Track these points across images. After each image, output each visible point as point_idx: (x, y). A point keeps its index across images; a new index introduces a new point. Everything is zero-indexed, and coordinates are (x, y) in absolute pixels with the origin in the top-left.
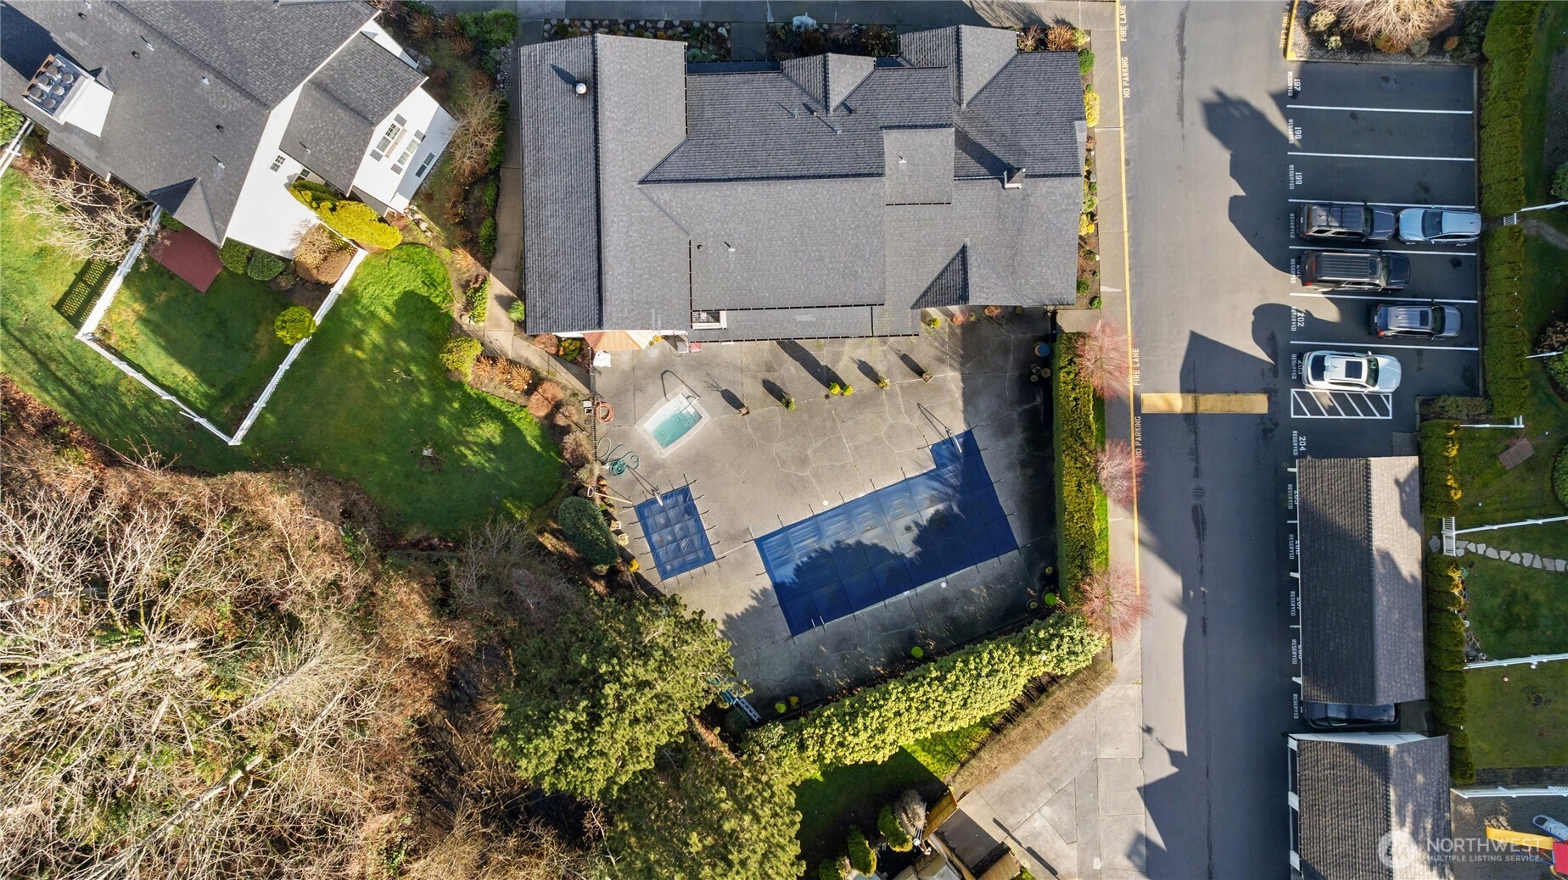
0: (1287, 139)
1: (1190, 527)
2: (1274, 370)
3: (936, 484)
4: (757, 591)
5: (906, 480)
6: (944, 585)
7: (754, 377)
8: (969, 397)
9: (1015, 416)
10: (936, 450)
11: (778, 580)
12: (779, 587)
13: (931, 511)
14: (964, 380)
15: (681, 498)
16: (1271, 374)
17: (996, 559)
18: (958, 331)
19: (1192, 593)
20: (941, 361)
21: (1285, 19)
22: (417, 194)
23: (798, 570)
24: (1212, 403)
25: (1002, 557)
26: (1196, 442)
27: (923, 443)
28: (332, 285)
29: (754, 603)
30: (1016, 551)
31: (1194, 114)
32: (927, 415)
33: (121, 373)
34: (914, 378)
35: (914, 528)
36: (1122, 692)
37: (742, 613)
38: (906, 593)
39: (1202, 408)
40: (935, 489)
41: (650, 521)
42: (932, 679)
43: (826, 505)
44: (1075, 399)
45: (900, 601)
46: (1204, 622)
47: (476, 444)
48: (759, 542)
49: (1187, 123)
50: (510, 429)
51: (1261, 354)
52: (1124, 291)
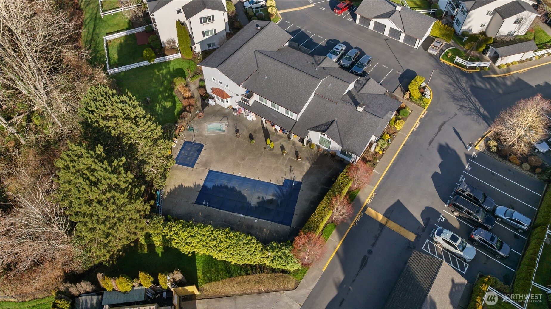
0: (465, 167)
1: (360, 262)
2: (424, 230)
3: (278, 190)
4: (197, 184)
5: (270, 183)
6: (256, 221)
7: (249, 131)
8: (308, 173)
9: (320, 187)
10: (286, 181)
11: (206, 185)
12: (204, 186)
13: (271, 198)
14: (310, 168)
15: (200, 146)
16: (422, 230)
17: (280, 225)
18: (319, 155)
19: (345, 286)
20: (307, 159)
21: (480, 139)
22: (204, 51)
23: (215, 186)
24: (392, 225)
25: (282, 226)
26: (379, 235)
27: (284, 176)
28: (166, 55)
29: (193, 186)
30: (289, 227)
31: (435, 145)
32: (291, 170)
33: (104, 50)
34: (295, 158)
35: (261, 199)
36: (292, 303)
37: (186, 187)
38: (241, 215)
39: (388, 225)
40: (277, 192)
41: (186, 147)
42: (225, 231)
43: (240, 174)
44: (342, 183)
45: (237, 216)
46: (343, 301)
47: (162, 105)
48: (210, 171)
49: (431, 146)
50: (174, 107)
51: (421, 221)
52: (381, 175)
